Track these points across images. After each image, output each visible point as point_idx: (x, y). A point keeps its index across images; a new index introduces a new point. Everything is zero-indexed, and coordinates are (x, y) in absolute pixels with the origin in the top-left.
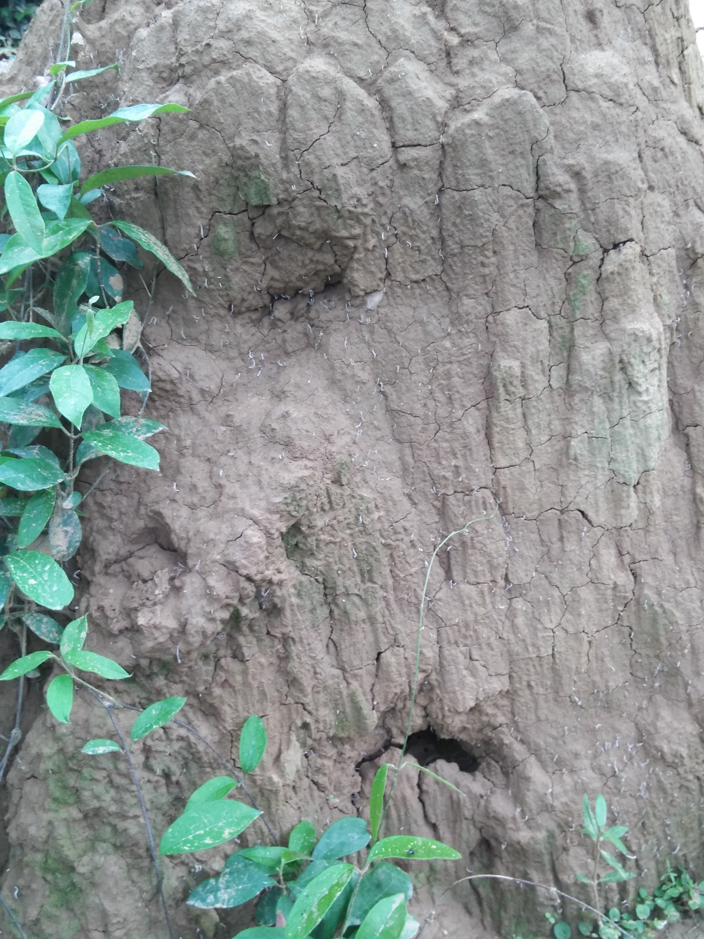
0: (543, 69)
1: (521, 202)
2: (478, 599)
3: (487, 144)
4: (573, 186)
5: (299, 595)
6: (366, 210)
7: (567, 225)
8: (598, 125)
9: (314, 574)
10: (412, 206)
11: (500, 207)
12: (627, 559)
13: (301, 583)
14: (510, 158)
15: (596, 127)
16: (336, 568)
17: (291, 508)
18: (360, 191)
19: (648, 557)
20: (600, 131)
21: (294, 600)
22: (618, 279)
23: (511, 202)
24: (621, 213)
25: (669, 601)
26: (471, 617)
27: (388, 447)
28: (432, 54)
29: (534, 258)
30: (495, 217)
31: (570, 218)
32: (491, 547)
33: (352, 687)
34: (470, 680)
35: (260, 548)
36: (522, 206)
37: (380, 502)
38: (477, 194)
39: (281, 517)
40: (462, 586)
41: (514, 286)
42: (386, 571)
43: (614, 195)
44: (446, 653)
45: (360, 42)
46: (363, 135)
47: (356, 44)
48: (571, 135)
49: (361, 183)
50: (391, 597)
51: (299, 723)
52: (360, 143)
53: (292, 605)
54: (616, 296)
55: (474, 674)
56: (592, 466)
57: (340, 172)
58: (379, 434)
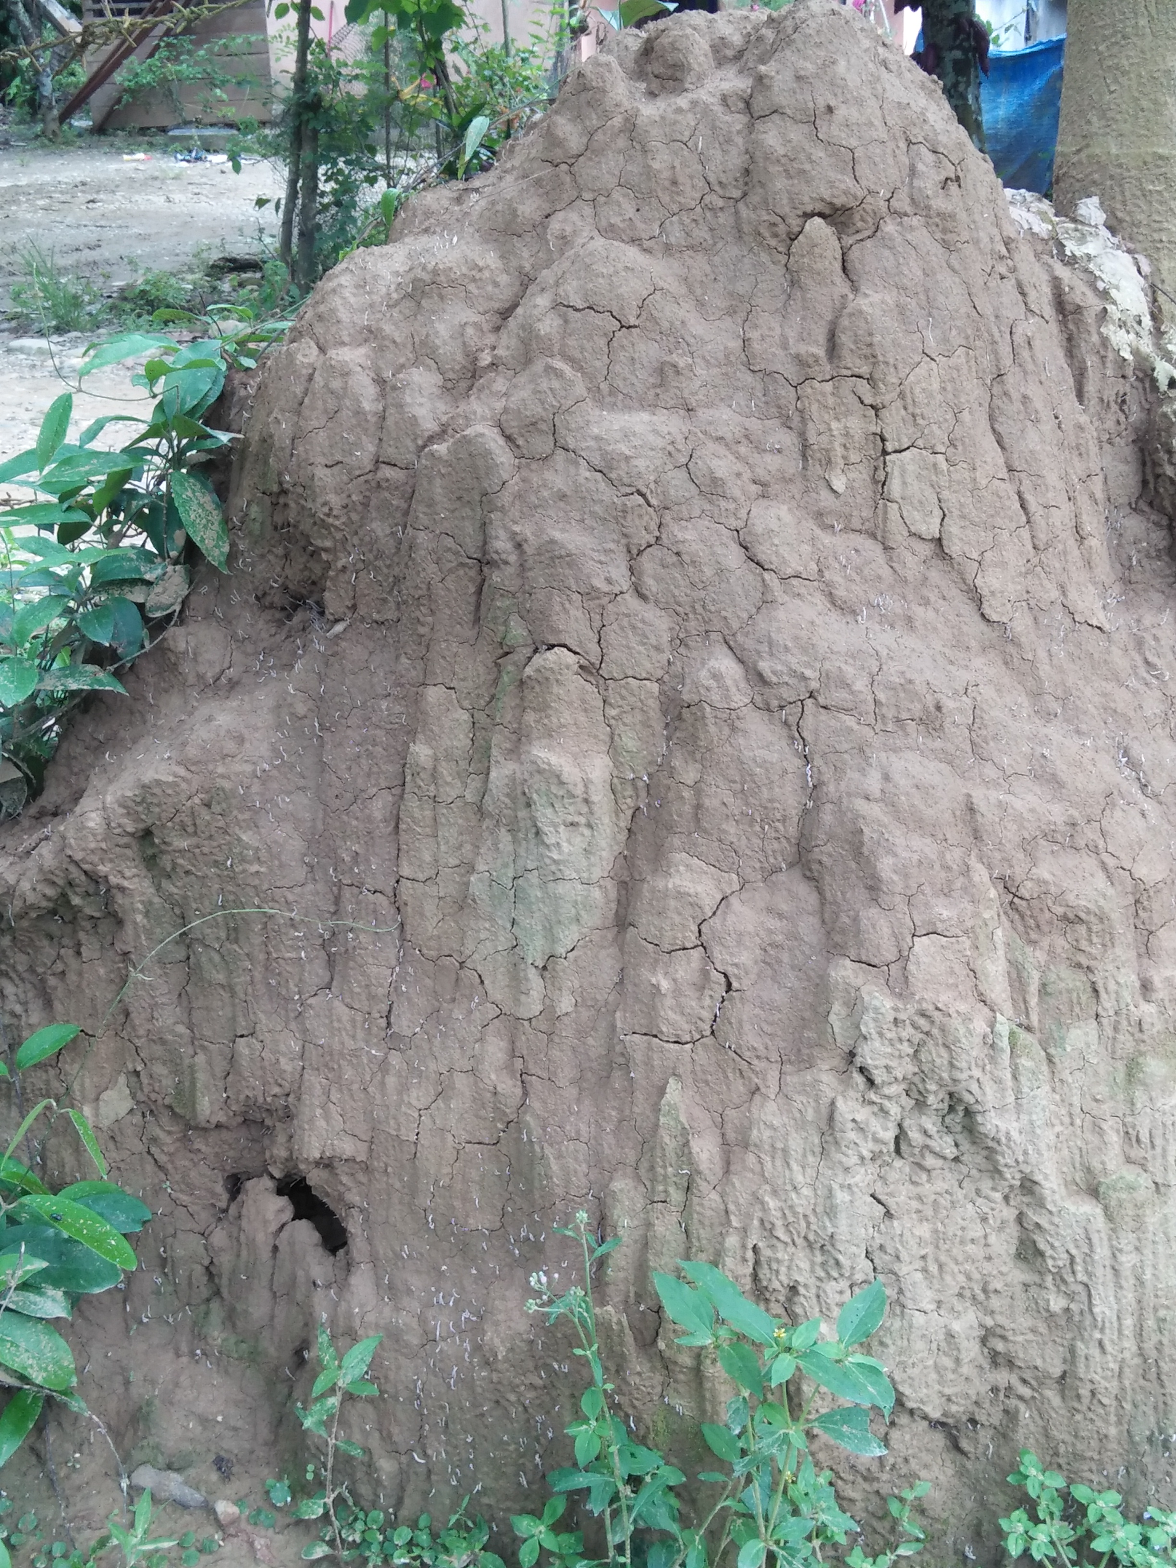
0: (528, 413)
1: (461, 560)
2: (349, 1027)
3: (438, 482)
4: (513, 558)
5: (147, 914)
6: (337, 523)
7: (499, 604)
8: (565, 496)
9: (169, 898)
10: (380, 533)
11: (439, 559)
12: (519, 1064)
13: (151, 903)
14: (458, 504)
15: (563, 497)
16: (194, 906)
17: (140, 809)
18: (335, 500)
19: (545, 1075)
20: (567, 503)
21: (139, 918)
22: (537, 689)
23: (449, 556)
24: (557, 608)
25: (551, 1145)
26: (336, 1046)
27: (306, 801)
28: (452, 369)
29: (469, 633)
30: (432, 568)
31: (502, 595)
32: (373, 970)
33: (196, 1059)
34: (321, 1123)
35: (94, 835)
36: (462, 565)
37: (263, 854)
38: (422, 537)
39: (128, 813)
40: (337, 1003)
41: (444, 657)
42: (257, 940)
43: (555, 584)
44: (306, 1076)
45: (398, 340)
46: (352, 439)
47: (394, 342)
48: (533, 499)
49: (338, 491)
50: (258, 976)
51: (130, 1067)
52: (346, 447)
53: (135, 923)
54: (534, 709)
55: (327, 1117)
56: (491, 919)
57: (320, 472)
58: (302, 783)
